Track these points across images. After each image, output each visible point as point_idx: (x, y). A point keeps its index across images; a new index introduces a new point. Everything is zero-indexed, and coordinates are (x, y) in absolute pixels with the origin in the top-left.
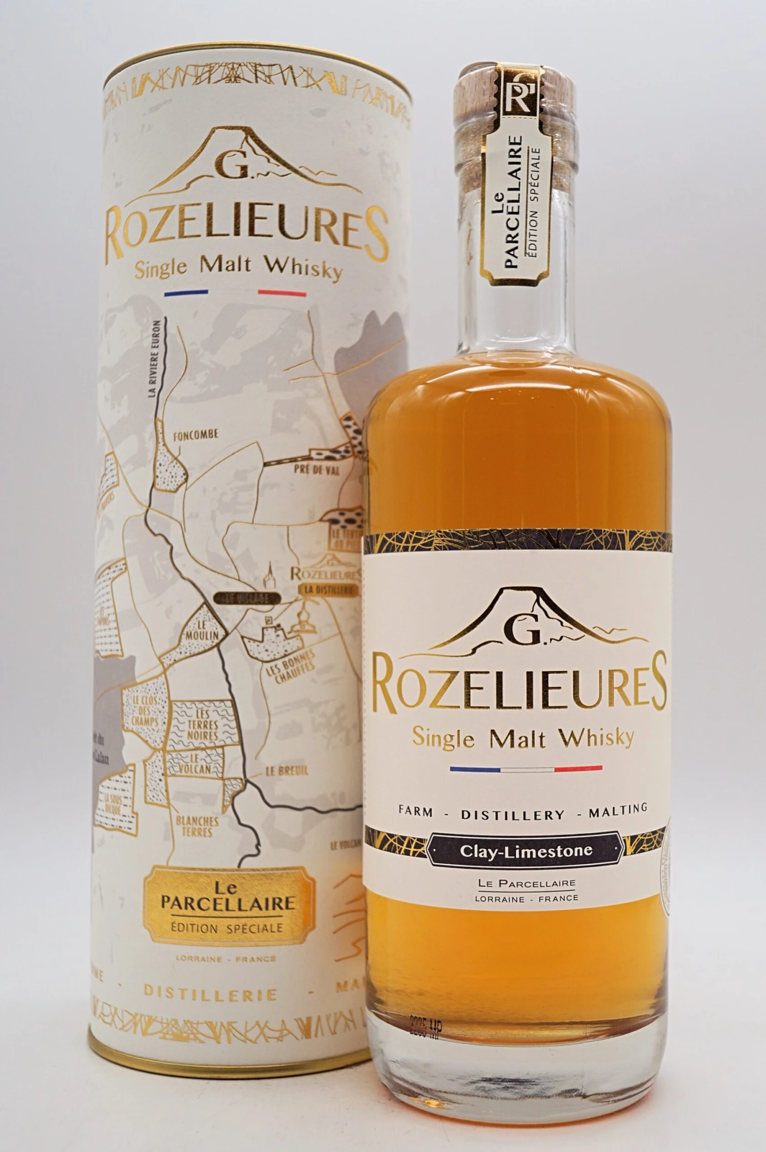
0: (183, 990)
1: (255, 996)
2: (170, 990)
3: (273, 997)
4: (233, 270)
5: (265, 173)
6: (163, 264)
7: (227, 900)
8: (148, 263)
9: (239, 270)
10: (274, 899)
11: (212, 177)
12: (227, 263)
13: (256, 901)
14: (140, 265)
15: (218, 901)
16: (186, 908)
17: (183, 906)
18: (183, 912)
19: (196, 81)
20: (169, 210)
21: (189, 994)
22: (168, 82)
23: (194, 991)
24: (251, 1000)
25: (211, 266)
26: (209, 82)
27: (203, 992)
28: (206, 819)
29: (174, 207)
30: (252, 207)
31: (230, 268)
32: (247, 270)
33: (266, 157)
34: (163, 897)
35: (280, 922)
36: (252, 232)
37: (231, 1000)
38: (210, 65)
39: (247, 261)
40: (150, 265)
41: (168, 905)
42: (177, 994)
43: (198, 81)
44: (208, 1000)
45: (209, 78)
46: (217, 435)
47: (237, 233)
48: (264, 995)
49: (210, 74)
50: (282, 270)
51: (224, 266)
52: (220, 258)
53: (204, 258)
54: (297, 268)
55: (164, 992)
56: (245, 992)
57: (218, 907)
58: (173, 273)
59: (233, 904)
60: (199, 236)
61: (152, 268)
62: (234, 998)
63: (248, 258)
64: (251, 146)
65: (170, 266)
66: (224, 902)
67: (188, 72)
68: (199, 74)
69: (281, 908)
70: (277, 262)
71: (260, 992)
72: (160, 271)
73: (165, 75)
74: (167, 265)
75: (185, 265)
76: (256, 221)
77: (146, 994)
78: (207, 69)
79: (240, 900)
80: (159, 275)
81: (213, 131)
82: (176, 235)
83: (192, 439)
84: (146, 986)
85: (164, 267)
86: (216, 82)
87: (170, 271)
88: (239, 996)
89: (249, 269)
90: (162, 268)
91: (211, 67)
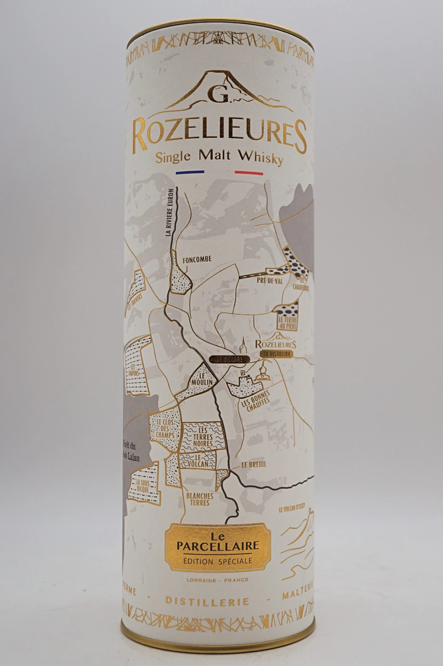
0: (191, 600)
1: (236, 603)
2: (183, 600)
3: (246, 603)
4: (220, 158)
5: (238, 100)
6: (175, 155)
7: (219, 544)
8: (165, 153)
9: (223, 158)
10: (247, 543)
11: (206, 101)
12: (216, 154)
13: (236, 544)
14: (159, 155)
15: (213, 545)
16: (193, 549)
17: (191, 548)
18: (191, 552)
19: (195, 42)
20: (179, 121)
21: (195, 603)
22: (177, 43)
23: (199, 600)
24: (234, 605)
25: (206, 156)
26: (203, 43)
27: (204, 601)
28: (205, 495)
29: (181, 119)
30: (231, 120)
31: (218, 157)
32: (228, 159)
33: (239, 90)
34: (178, 543)
35: (250, 557)
36: (231, 136)
37: (221, 605)
38: (204, 33)
39: (228, 153)
40: (166, 155)
41: (181, 548)
42: (188, 602)
43: (197, 42)
44: (208, 606)
45: (204, 40)
46: (211, 260)
47: (222, 136)
48: (242, 602)
49: (204, 38)
50: (249, 159)
51: (214, 156)
52: (211, 151)
53: (201, 151)
54: (258, 157)
55: (179, 602)
56: (230, 600)
57: (213, 549)
58: (181, 160)
59: (223, 547)
60: (198, 137)
61: (168, 157)
62: (223, 604)
63: (229, 151)
64: (230, 83)
65: (180, 156)
66: (217, 545)
67: (190, 37)
68: (197, 38)
69: (251, 549)
70: (246, 154)
71: (239, 600)
72: (173, 159)
73: (175, 39)
74: (178, 155)
75: (189, 155)
76: (233, 128)
77: (167, 602)
78: (202, 35)
79: (226, 544)
80: (173, 161)
81: (206, 73)
82: (184, 136)
83: (195, 262)
84: (167, 598)
85: (176, 156)
86: (208, 43)
87: (179, 158)
88: (227, 603)
89: (229, 158)
90: (174, 157)
91: (204, 34)
